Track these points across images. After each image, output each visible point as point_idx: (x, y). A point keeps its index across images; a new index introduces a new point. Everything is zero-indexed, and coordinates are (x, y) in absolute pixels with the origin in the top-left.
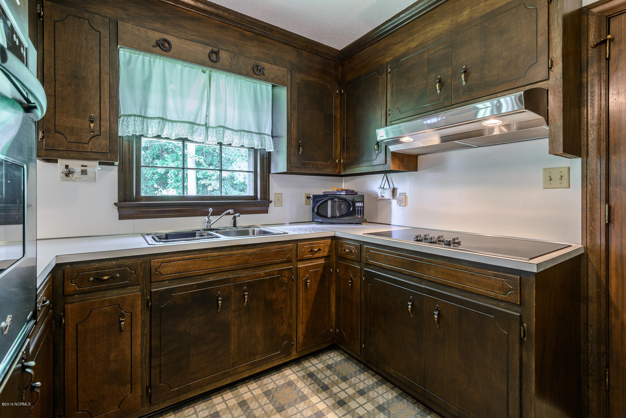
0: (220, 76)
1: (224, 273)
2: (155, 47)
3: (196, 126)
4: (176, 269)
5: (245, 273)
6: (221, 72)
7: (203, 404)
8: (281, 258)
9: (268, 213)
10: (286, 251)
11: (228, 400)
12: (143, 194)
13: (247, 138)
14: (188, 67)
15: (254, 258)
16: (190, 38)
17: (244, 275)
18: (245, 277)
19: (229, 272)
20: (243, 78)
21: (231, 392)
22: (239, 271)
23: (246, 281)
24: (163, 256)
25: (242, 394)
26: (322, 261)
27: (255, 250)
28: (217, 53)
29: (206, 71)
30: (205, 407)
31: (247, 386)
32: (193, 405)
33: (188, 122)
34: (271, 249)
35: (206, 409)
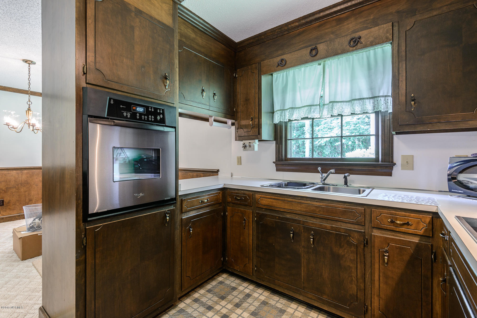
0: (333, 61)
1: (297, 216)
2: (277, 67)
3: (314, 107)
4: (267, 203)
5: (313, 221)
6: (334, 57)
7: (286, 301)
8: (348, 218)
9: (391, 176)
10: (355, 213)
11: (298, 311)
12: (289, 156)
13: (360, 105)
14: (309, 66)
15: (320, 211)
16: (298, 49)
17: (311, 222)
18: (312, 224)
19: (301, 215)
20: (355, 52)
21: (306, 309)
22: (308, 217)
23: (314, 228)
24: (262, 194)
25: (309, 316)
26: (416, 240)
27: (321, 204)
28: (316, 48)
29: (321, 63)
30: (284, 303)
31: (319, 315)
32: (281, 297)
33: (307, 106)
34: (337, 207)
35: (283, 304)
